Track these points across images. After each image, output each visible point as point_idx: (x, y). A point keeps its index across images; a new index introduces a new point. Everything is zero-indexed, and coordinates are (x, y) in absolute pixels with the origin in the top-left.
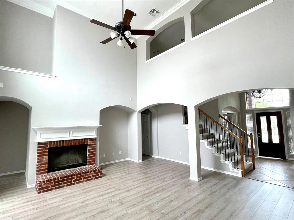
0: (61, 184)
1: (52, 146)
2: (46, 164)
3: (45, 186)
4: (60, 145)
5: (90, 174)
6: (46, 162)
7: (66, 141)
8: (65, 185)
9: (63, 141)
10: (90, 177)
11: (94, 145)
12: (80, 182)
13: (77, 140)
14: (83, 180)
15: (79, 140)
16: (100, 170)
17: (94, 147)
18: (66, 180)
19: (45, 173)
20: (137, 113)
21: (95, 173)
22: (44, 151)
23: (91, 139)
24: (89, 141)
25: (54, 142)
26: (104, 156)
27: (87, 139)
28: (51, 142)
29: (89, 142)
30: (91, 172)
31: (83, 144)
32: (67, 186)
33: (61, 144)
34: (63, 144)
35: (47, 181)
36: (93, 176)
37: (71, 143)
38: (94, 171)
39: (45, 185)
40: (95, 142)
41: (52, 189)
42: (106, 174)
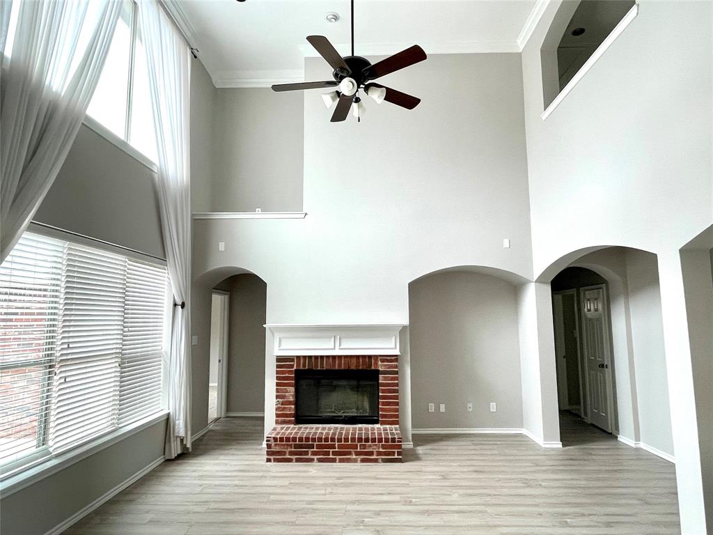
0: (306, 453)
1: (301, 368)
2: (290, 403)
3: (278, 449)
4: (316, 366)
5: (370, 446)
6: (292, 399)
7: (328, 357)
8: (315, 457)
9: (322, 357)
10: (371, 453)
11: (395, 373)
12: (348, 461)
13: (351, 356)
14: (354, 457)
15: (358, 357)
16: (398, 442)
17: (393, 379)
18: (318, 447)
19: (289, 422)
20: (534, 284)
21: (383, 447)
22: (287, 375)
23: (385, 358)
24: (380, 363)
25: (305, 357)
26: (443, 408)
27: (376, 357)
28: (298, 357)
29: (381, 365)
30: (374, 440)
31: (365, 367)
32: (320, 460)
33: (318, 362)
34: (322, 363)
35: (281, 439)
36: (379, 453)
37: (340, 365)
38: (380, 440)
39: (277, 447)
40: (396, 367)
41: (289, 460)
42: (421, 456)
